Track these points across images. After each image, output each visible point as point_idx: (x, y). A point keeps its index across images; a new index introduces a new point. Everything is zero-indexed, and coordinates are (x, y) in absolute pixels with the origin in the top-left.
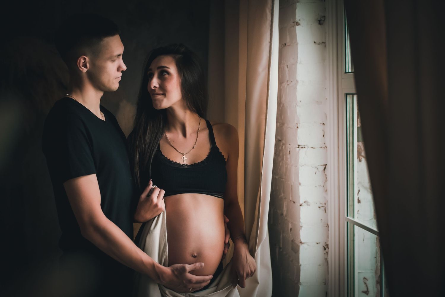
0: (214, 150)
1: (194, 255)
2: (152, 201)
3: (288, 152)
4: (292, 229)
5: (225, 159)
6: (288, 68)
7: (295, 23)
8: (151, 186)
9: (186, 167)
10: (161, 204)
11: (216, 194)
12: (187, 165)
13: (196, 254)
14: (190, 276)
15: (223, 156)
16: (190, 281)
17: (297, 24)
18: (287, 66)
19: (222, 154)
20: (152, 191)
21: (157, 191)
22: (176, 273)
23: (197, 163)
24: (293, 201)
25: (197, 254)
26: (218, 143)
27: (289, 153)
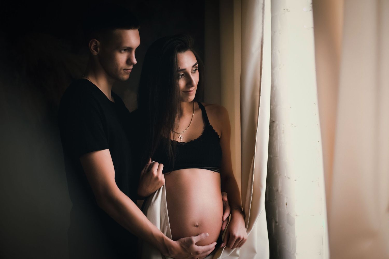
0: (208, 128)
1: (196, 225)
2: (152, 174)
3: (282, 131)
4: (287, 204)
5: (219, 136)
6: (279, 53)
7: (286, 10)
8: (150, 162)
9: (183, 144)
10: (162, 177)
11: (214, 169)
12: (184, 143)
13: (197, 224)
14: (196, 248)
15: (217, 133)
16: (197, 253)
17: (287, 11)
18: (279, 51)
19: (216, 131)
20: (152, 165)
21: (157, 165)
22: (184, 246)
23: (193, 140)
24: (288, 177)
25: (199, 224)
26: (212, 122)
27: (283, 133)
